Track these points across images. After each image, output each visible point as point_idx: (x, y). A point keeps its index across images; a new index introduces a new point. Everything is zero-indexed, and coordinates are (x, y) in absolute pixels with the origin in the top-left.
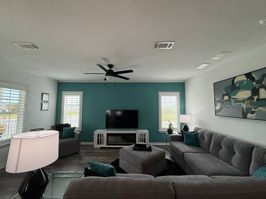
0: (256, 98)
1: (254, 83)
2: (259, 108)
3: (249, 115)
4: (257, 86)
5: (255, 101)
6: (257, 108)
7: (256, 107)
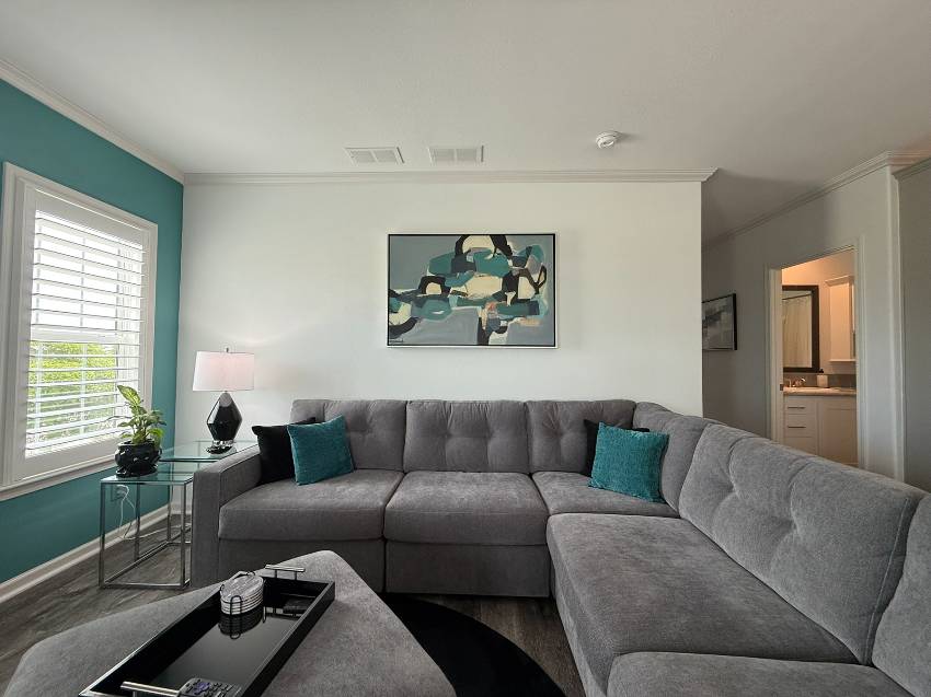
0: (510, 296)
1: (510, 262)
2: (515, 320)
3: (494, 337)
4: (516, 270)
5: (509, 302)
6: (512, 320)
7: (509, 317)
